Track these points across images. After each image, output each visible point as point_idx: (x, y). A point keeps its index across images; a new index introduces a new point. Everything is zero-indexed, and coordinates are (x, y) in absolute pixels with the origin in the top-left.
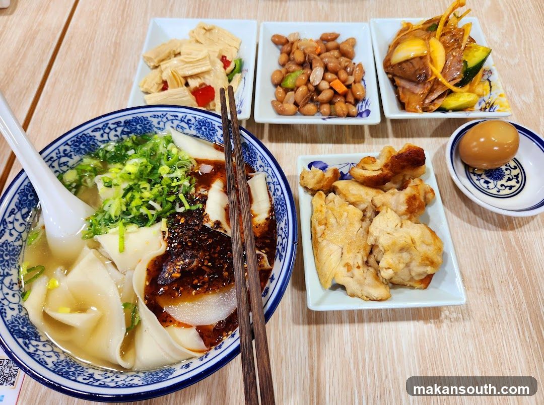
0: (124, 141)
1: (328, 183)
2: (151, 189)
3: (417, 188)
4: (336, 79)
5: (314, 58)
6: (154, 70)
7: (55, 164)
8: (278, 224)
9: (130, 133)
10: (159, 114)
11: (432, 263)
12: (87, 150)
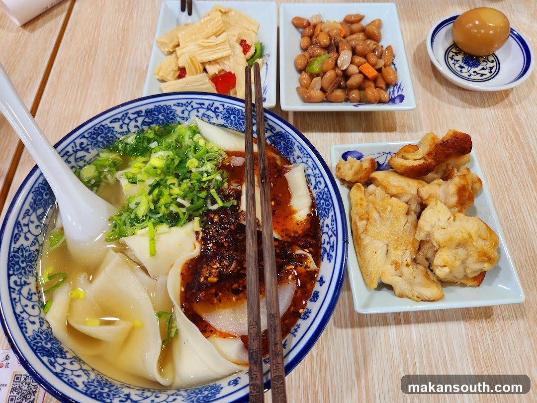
0: (145, 132)
1: (366, 174)
2: (179, 185)
3: (465, 178)
4: (365, 63)
5: (341, 41)
6: (169, 56)
7: (72, 159)
8: (322, 221)
9: (152, 123)
10: (184, 102)
11: (490, 260)
12: (105, 142)
